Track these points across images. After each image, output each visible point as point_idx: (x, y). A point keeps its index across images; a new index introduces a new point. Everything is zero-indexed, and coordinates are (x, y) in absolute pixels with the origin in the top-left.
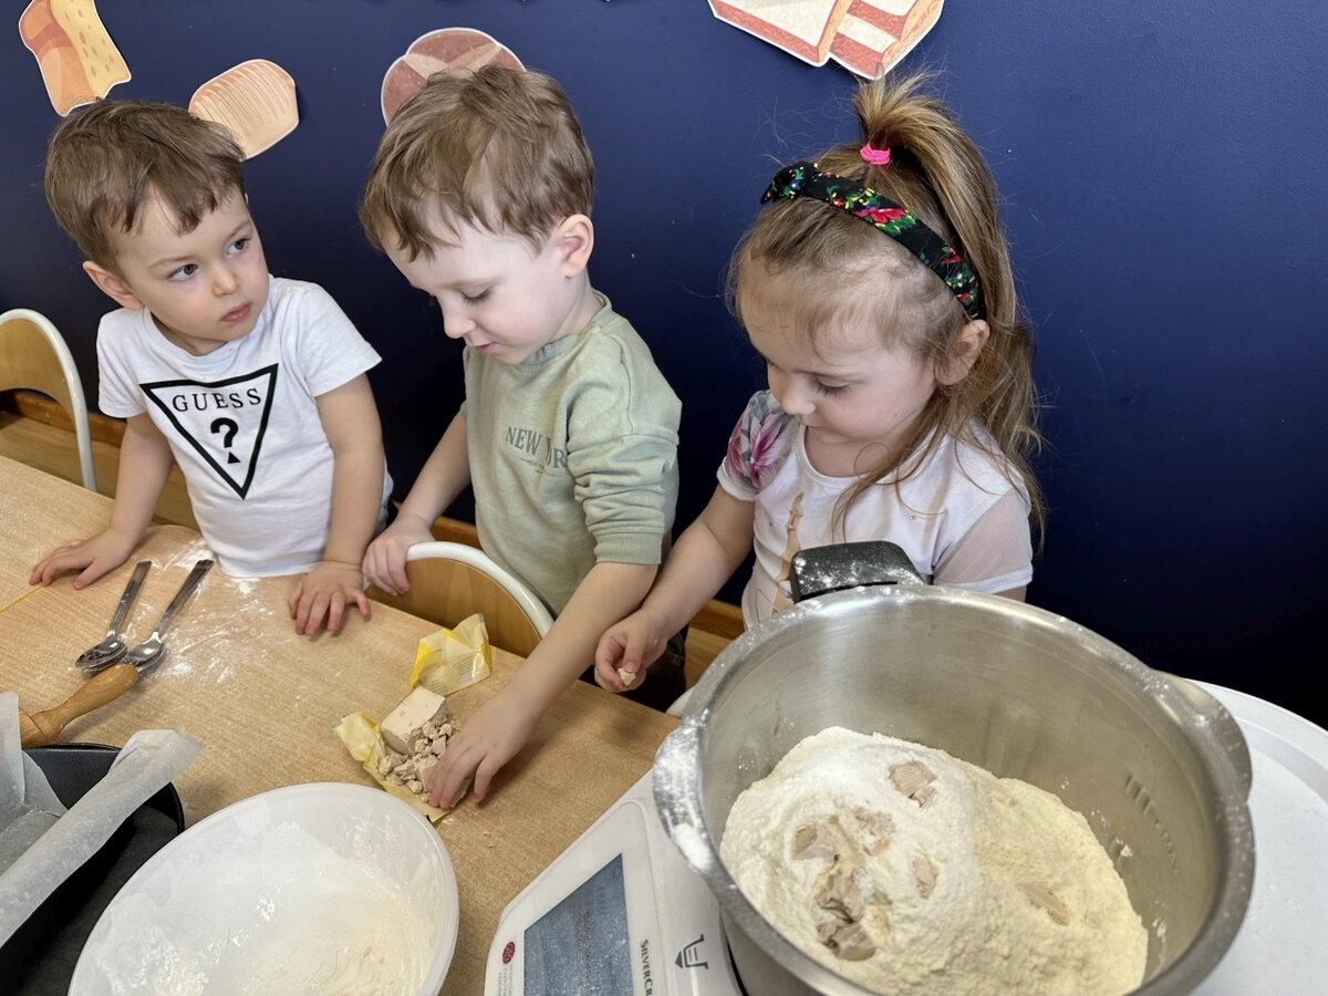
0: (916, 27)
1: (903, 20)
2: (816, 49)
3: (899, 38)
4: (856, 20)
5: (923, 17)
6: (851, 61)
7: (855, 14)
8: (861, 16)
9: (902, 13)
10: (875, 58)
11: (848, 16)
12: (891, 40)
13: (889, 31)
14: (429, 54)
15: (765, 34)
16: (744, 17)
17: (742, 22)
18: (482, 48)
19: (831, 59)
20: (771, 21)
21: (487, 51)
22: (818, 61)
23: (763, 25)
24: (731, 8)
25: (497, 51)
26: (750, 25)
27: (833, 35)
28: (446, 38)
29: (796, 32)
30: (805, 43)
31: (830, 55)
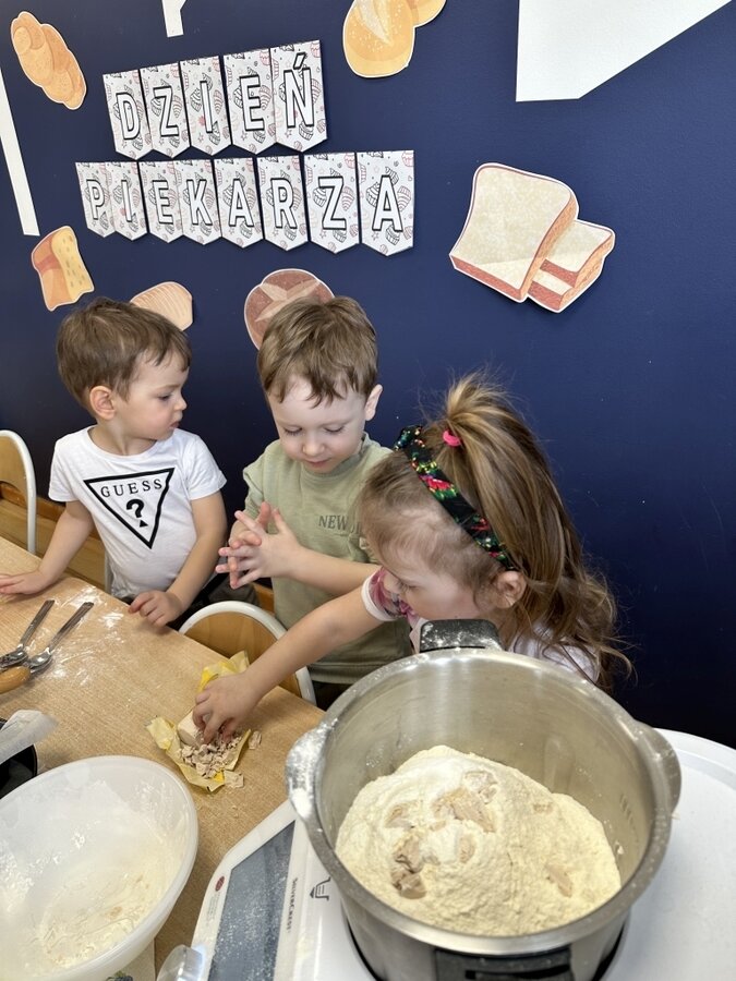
0: (585, 279)
1: (576, 275)
2: (519, 292)
3: (573, 286)
4: (545, 274)
5: (590, 273)
6: (541, 300)
7: (545, 270)
8: (548, 271)
9: (575, 270)
10: (558, 298)
11: (540, 271)
12: (568, 287)
13: (567, 282)
14: (275, 284)
15: (487, 281)
16: (473, 270)
17: (472, 272)
18: (308, 282)
19: (528, 299)
20: (490, 272)
21: (311, 284)
22: (519, 299)
23: (485, 275)
24: (465, 263)
25: (317, 284)
26: (477, 275)
27: (530, 283)
28: (286, 275)
29: (506, 280)
30: (512, 287)
31: (528, 295)
